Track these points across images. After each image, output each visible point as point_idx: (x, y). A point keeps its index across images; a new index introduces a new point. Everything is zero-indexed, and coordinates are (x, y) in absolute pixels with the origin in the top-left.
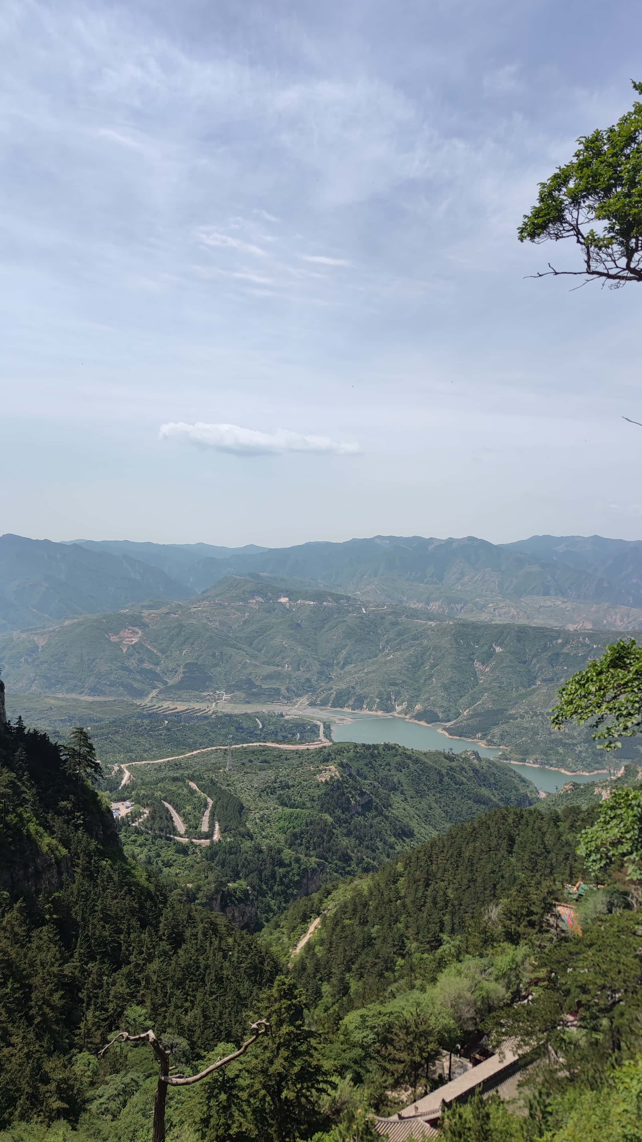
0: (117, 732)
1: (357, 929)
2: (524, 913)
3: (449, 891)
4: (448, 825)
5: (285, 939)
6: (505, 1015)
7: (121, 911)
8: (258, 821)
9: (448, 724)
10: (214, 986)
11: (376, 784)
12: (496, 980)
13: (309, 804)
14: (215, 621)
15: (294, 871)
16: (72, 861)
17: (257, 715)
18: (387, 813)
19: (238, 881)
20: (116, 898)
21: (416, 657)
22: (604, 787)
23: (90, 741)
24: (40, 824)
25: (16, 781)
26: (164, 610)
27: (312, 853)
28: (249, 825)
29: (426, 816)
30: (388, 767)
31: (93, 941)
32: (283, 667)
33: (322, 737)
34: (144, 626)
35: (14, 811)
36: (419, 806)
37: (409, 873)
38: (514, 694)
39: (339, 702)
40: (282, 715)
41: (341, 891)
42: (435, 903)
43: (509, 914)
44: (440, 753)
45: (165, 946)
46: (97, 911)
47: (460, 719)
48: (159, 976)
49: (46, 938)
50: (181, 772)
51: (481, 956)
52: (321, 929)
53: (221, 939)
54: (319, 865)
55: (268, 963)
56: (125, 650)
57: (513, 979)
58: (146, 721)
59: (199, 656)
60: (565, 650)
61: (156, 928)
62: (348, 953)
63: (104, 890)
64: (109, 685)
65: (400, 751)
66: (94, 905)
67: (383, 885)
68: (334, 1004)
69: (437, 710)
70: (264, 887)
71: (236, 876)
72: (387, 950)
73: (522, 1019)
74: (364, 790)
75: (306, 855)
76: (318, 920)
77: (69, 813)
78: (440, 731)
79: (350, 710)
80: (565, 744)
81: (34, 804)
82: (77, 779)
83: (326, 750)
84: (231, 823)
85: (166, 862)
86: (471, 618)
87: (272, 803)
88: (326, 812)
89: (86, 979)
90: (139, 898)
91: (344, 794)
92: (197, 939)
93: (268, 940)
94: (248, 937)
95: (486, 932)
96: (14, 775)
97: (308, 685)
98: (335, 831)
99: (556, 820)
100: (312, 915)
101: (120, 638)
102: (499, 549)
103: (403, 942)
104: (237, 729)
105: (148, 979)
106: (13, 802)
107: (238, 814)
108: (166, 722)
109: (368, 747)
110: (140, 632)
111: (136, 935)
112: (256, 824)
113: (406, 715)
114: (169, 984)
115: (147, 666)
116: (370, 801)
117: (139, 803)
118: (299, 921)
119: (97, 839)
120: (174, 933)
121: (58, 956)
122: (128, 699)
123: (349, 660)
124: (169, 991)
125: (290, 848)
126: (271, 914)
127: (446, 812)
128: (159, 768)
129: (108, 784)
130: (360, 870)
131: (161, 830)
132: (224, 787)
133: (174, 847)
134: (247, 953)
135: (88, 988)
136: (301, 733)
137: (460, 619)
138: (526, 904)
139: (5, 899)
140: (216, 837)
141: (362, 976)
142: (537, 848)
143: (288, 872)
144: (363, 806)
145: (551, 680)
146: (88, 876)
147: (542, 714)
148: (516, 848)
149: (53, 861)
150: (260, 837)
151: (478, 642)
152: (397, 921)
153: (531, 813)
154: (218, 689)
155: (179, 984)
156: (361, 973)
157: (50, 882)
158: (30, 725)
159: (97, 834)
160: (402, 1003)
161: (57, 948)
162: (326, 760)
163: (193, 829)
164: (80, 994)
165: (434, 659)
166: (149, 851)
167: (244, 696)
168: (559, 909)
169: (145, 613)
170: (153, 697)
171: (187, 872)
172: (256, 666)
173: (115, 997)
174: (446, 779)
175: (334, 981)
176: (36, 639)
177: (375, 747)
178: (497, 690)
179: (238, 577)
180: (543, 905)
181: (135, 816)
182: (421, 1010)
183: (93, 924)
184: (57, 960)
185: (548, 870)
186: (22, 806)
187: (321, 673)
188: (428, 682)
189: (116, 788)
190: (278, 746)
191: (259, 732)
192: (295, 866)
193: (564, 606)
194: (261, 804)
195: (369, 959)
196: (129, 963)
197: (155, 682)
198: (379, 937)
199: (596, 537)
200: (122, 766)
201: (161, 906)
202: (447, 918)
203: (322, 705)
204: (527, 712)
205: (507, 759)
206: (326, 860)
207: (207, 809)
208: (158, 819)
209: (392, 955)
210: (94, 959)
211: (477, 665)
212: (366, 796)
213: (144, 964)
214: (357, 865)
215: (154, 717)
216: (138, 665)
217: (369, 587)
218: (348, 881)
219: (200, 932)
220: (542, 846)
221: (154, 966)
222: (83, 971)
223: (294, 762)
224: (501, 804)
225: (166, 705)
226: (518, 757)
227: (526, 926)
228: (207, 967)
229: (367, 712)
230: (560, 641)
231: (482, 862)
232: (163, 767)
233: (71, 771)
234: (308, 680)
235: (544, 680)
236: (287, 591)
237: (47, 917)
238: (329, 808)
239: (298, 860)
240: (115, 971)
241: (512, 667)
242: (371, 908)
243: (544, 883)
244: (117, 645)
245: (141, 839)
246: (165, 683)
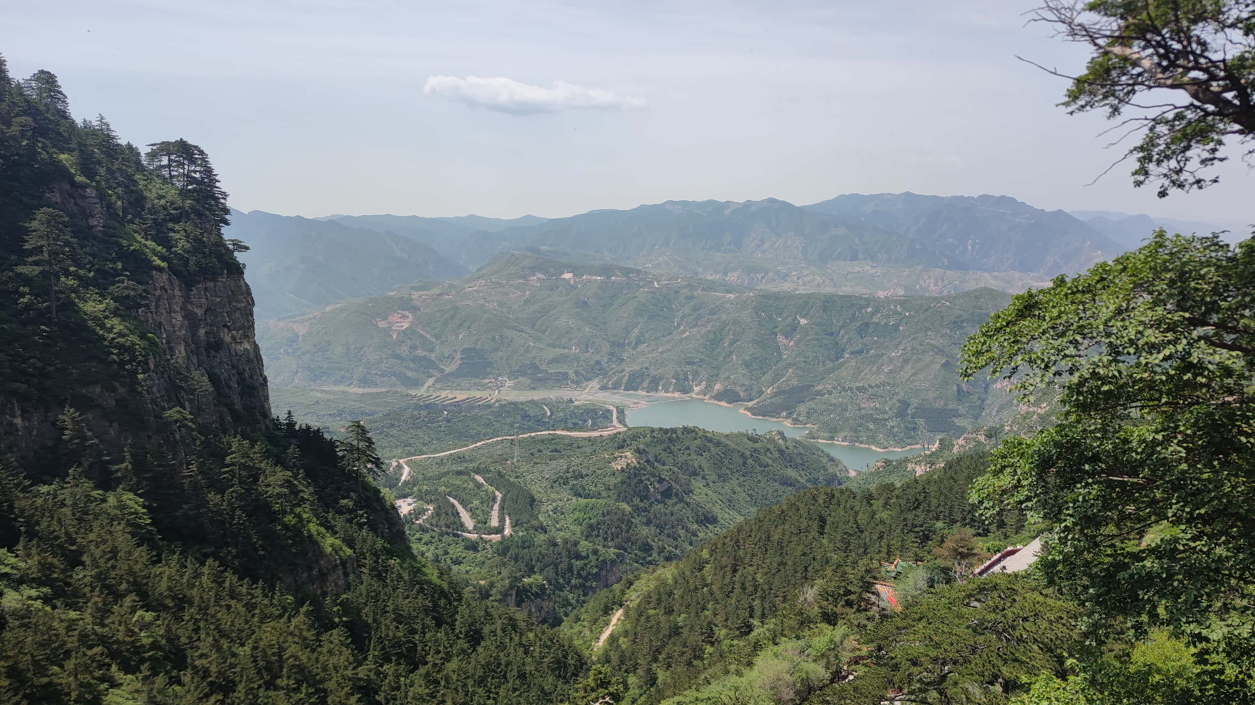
0: (393, 426)
1: (663, 618)
2: (842, 593)
3: (758, 576)
4: (754, 510)
5: (587, 632)
6: (831, 693)
7: (414, 610)
8: (551, 513)
9: (750, 404)
10: (517, 682)
11: (675, 469)
12: (815, 661)
13: (604, 494)
14: (493, 301)
15: (592, 564)
16: (358, 561)
17: (545, 402)
18: (688, 500)
19: (533, 576)
20: (407, 597)
21: (714, 333)
22: (918, 463)
23: (369, 435)
24: (321, 525)
25: (292, 479)
26: (436, 291)
27: (610, 544)
28: (541, 518)
29: (730, 501)
30: (688, 451)
31: (387, 643)
32: (570, 349)
33: (615, 422)
34: (414, 309)
35: (292, 512)
36: (722, 491)
37: (716, 559)
38: (821, 369)
39: (633, 384)
40: (571, 401)
41: (643, 581)
42: (744, 588)
43: (825, 595)
44: (743, 435)
45: (462, 644)
46: (388, 612)
47: (762, 398)
48: (459, 675)
49: (337, 641)
50: (465, 465)
51: (798, 638)
52: (624, 621)
53: (521, 634)
54: (618, 556)
55: (572, 657)
56: (395, 336)
57: (832, 659)
58: (424, 413)
59: (478, 340)
60: (875, 320)
61: (452, 626)
62: (654, 643)
63: (394, 590)
64: (380, 376)
65: (700, 434)
66: (386, 606)
67: (688, 573)
68: (641, 695)
69: (738, 389)
70: (561, 581)
71: (531, 571)
72: (695, 638)
73: (849, 696)
74: (663, 477)
75: (604, 547)
76: (621, 611)
77: (350, 511)
78: (742, 411)
79: (645, 393)
80: (876, 419)
81: (312, 503)
82: (357, 476)
83: (621, 436)
84: (522, 517)
85: (454, 559)
86: (773, 288)
87: (565, 494)
88: (623, 501)
89: (382, 681)
90: (433, 596)
91: (642, 482)
92: (495, 636)
93: (569, 634)
94: (549, 632)
95: (802, 613)
96: (289, 473)
97: (597, 367)
98: (633, 520)
99: (869, 498)
100: (614, 607)
101: (389, 323)
102: (802, 211)
103: (711, 630)
104: (523, 417)
105: (447, 679)
106: (291, 502)
107: (529, 507)
108: (446, 413)
109: (666, 431)
110: (410, 316)
111: (432, 634)
112: (549, 516)
113: (705, 395)
114: (470, 682)
115: (420, 352)
116: (670, 488)
117: (421, 499)
118: (601, 613)
119: (383, 537)
120: (471, 630)
121: (351, 659)
122: (401, 389)
123: (642, 339)
124: (470, 690)
125: (586, 540)
126: (570, 608)
127: (751, 496)
128: (441, 462)
129: (387, 481)
130: (662, 559)
131: (448, 527)
132: (512, 480)
133: (463, 544)
134: (549, 648)
135: (385, 690)
136: (593, 419)
137: (761, 290)
138: (843, 584)
139: (290, 604)
140: (507, 531)
141: (669, 666)
142: (850, 528)
143: (586, 565)
144: (662, 493)
145: (860, 352)
146: (376, 576)
147: (850, 389)
148: (827, 529)
149: (338, 562)
150: (554, 530)
151: (780, 315)
152: (704, 608)
153: (842, 492)
154: (499, 375)
155: (481, 682)
156: (669, 663)
157: (336, 584)
158: (302, 420)
159: (382, 533)
160: (719, 688)
161: (350, 651)
162: (621, 447)
163: (482, 524)
164: (377, 697)
165: (733, 335)
166: (436, 548)
167: (529, 381)
168: (878, 586)
169: (415, 294)
170: (429, 386)
171: (478, 569)
172: (541, 349)
173: (414, 698)
174: (750, 461)
175: (640, 672)
176: (295, 327)
177: (674, 431)
178: (802, 365)
179: (516, 252)
180: (861, 584)
181: (418, 513)
182: (740, 694)
183: (386, 625)
184: (350, 663)
185: (862, 550)
186: (300, 506)
187: (612, 354)
188: (728, 359)
189: (396, 485)
190: (569, 433)
191: (547, 420)
192: (593, 558)
193: (873, 271)
194: (553, 496)
195: (676, 648)
196: (426, 663)
198: (686, 626)
199: (908, 194)
200: (401, 461)
201: (456, 603)
202: (757, 603)
203: (614, 388)
204: (835, 388)
205: (814, 438)
206: (625, 550)
207: (495, 502)
208: (444, 515)
209: (700, 643)
210: (389, 661)
211: (781, 339)
212: (665, 483)
213: (442, 664)
214: (659, 554)
215: (432, 408)
216: (411, 352)
217: (661, 259)
218: (651, 570)
219: (499, 629)
220: (855, 526)
221: (453, 665)
222: (378, 673)
223: (587, 449)
224: (809, 485)
225: (443, 394)
226: (826, 435)
227: (843, 606)
228: (508, 664)
229: (662, 394)
230: (869, 310)
231: (792, 545)
232: (445, 461)
233: (350, 467)
234: (598, 363)
235: (853, 353)
236: (570, 267)
237: (337, 620)
238: (626, 497)
239: (595, 552)
240: (412, 671)
241: (818, 340)
242: (676, 596)
243: (860, 563)
244: (386, 332)
245: (426, 537)
246: (442, 371)
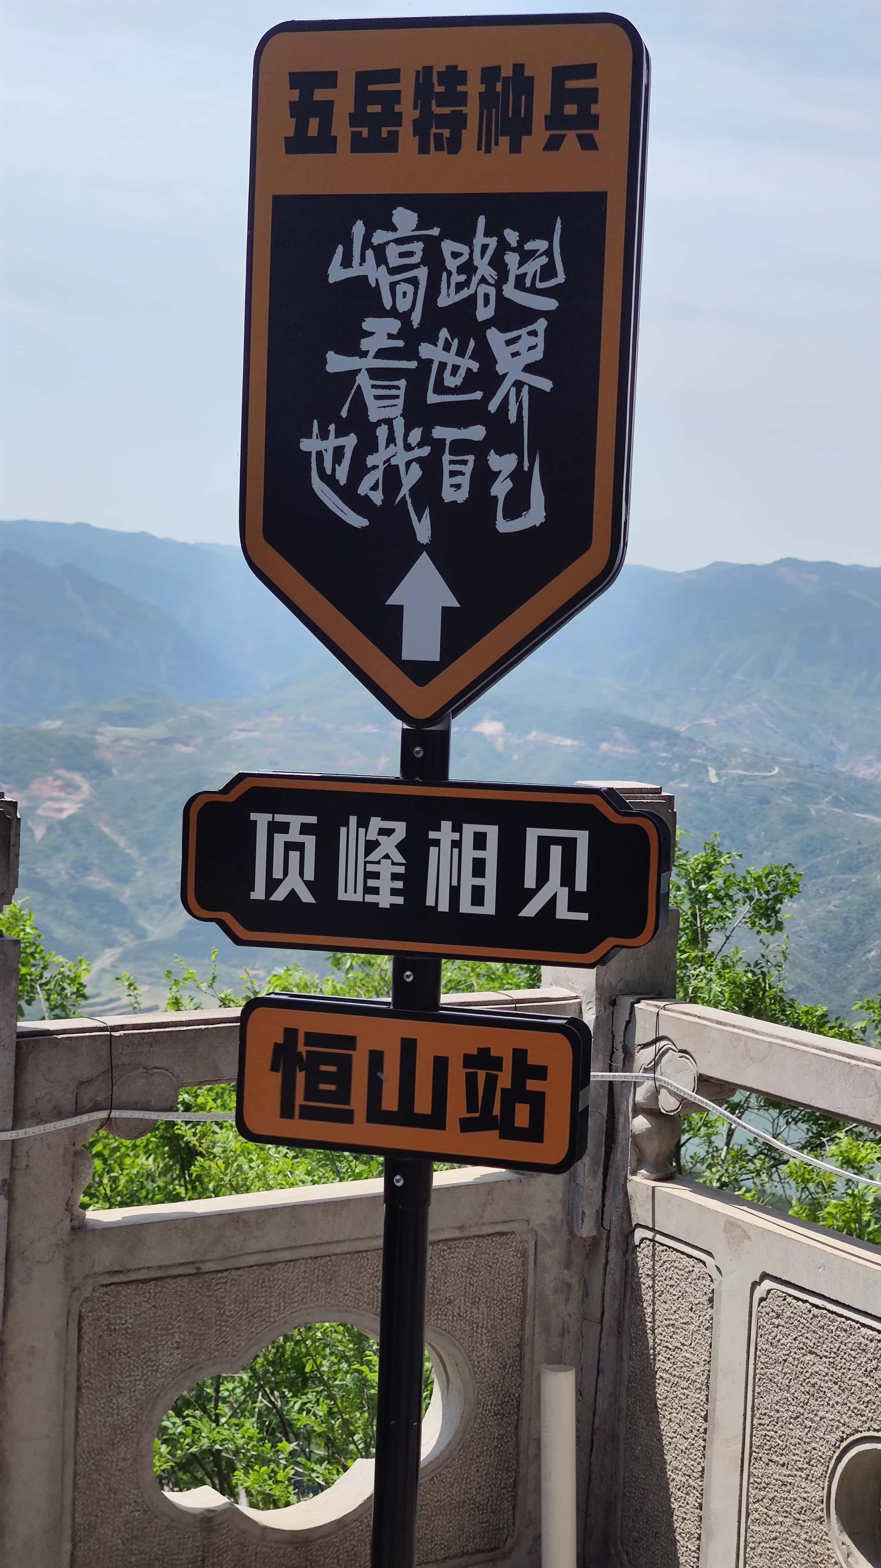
21: (845, 921)
26: (158, 730)
34: (98, 771)
56: (39, 833)
101: (30, 798)
110: (86, 786)
115: (96, 881)
169: (107, 733)
170: (103, 970)
197: (115, 929)
216: (73, 878)
217: (742, 709)
246: (141, 934)
